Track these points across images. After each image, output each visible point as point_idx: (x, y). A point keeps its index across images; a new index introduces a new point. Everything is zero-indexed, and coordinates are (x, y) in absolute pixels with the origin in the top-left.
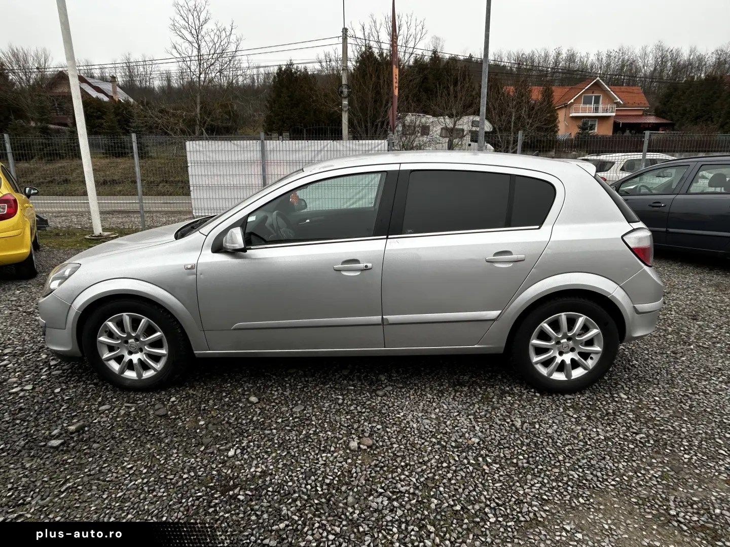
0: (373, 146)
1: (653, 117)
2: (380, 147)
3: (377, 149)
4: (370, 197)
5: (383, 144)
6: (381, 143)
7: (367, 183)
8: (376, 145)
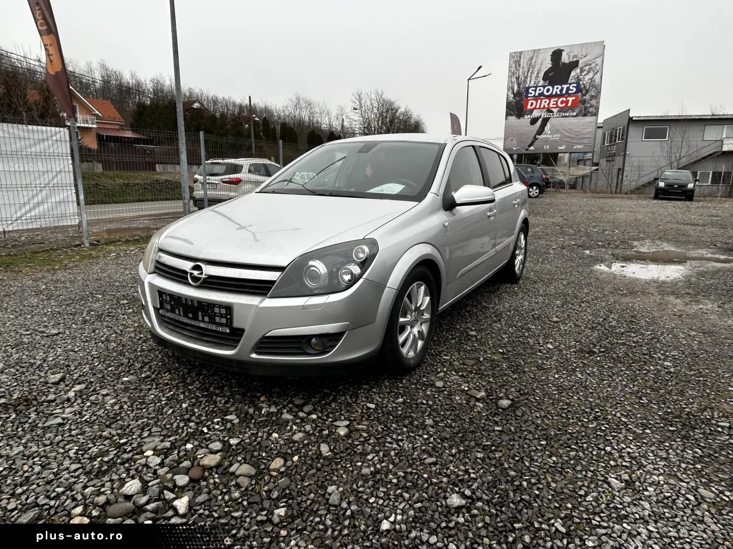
0: (49, 135)
1: (129, 132)
2: (58, 136)
3: (54, 138)
4: (53, 200)
5: (62, 133)
6: (60, 132)
7: (47, 182)
8: (54, 133)
